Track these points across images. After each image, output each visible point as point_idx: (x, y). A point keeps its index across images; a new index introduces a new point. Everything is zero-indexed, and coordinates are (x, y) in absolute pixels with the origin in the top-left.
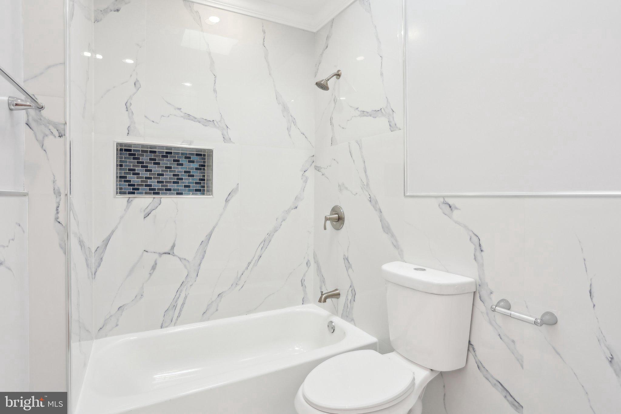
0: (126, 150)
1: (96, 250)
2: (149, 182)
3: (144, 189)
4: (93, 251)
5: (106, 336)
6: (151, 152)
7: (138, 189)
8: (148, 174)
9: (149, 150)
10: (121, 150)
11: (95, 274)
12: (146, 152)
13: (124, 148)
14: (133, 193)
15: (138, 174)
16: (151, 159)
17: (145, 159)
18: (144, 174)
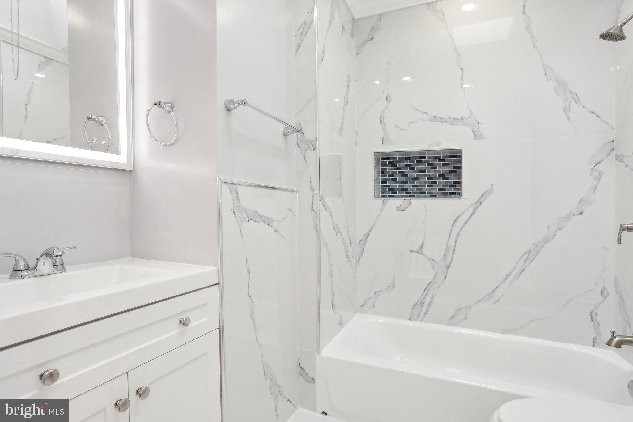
0: (386, 159)
1: (360, 242)
2: (406, 186)
3: (401, 193)
4: (358, 241)
5: (366, 313)
6: (407, 158)
7: (396, 193)
8: (404, 180)
9: (405, 156)
10: (382, 159)
11: (359, 261)
12: (402, 158)
13: (384, 157)
14: (392, 196)
15: (396, 179)
16: (407, 165)
17: (402, 165)
18: (401, 179)
